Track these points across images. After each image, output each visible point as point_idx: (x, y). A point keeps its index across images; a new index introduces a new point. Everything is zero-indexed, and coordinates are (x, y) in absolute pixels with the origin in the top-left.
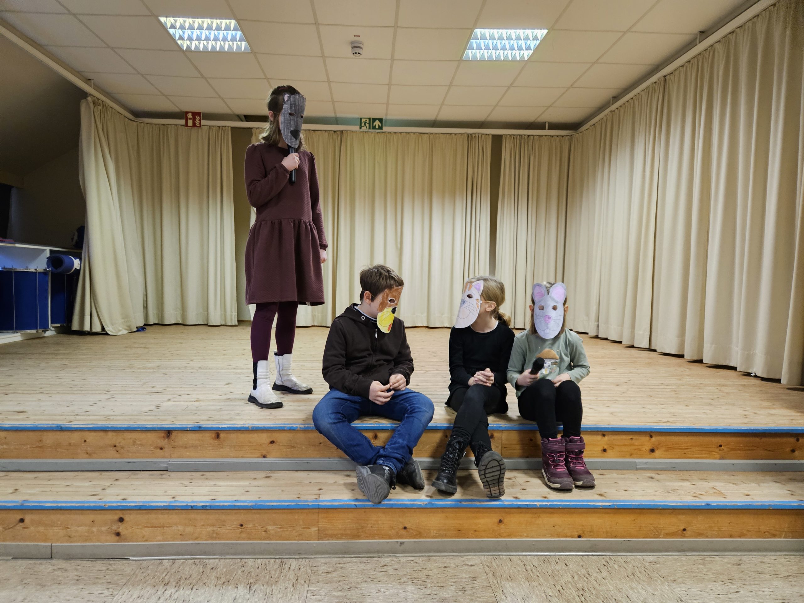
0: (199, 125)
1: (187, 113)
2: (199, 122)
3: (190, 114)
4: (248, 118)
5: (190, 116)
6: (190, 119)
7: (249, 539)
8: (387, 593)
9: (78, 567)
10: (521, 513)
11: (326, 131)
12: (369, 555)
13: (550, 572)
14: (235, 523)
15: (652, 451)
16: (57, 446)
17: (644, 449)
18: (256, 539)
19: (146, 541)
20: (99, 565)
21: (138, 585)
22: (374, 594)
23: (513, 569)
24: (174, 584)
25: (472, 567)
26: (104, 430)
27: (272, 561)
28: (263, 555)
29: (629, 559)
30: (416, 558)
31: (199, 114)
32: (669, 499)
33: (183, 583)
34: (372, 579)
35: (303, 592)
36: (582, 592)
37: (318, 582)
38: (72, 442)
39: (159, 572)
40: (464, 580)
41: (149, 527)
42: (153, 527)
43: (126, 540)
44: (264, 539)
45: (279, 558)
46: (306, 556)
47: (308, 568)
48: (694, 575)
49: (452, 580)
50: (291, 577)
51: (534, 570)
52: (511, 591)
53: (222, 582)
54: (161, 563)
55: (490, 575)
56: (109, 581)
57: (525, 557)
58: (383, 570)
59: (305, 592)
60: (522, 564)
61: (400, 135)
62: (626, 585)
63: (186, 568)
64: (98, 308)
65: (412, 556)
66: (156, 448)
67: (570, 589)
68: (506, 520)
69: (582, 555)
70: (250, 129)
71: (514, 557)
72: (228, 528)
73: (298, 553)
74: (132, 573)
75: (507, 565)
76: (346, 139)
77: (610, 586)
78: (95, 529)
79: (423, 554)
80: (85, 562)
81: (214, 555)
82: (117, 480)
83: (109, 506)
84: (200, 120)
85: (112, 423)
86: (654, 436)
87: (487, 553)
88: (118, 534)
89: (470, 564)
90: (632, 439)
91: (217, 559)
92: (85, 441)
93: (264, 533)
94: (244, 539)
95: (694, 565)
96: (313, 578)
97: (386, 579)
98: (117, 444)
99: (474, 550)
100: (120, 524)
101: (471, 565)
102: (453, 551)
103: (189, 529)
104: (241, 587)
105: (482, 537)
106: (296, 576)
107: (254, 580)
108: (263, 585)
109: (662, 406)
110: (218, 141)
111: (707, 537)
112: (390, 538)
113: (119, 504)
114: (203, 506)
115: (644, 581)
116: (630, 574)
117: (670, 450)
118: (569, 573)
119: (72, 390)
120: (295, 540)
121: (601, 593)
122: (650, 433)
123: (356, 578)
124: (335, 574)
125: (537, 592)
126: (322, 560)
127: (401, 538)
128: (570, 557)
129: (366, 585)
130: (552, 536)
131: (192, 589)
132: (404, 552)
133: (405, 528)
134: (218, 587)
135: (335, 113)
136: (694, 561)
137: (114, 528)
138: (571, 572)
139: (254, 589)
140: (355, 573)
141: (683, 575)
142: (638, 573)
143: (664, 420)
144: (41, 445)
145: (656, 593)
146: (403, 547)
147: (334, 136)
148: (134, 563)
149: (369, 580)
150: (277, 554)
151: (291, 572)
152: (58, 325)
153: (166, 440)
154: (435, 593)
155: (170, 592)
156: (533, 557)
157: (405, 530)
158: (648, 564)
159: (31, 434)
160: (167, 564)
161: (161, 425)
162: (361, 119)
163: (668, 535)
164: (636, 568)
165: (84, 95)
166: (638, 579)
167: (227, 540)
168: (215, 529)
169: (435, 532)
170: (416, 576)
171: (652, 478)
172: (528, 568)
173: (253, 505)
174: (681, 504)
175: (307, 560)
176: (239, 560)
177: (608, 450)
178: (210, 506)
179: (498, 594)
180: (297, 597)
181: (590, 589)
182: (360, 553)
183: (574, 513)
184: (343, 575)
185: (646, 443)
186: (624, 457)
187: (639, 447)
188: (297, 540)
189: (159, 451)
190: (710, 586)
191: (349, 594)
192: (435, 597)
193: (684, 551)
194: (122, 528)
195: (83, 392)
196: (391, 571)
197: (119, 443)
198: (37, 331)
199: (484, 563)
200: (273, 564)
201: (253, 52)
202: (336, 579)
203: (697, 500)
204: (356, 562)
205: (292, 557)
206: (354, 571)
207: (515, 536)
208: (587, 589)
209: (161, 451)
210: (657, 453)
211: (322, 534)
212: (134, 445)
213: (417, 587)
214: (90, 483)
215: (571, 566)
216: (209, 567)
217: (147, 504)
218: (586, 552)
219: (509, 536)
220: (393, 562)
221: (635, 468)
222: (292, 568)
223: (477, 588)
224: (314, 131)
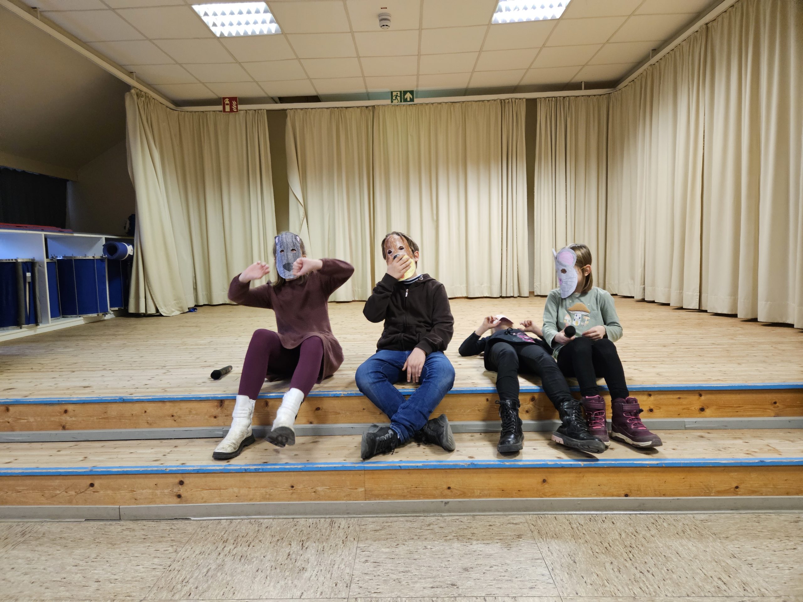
0: (236, 110)
1: (224, 98)
2: (236, 107)
3: (227, 100)
4: (282, 100)
5: (227, 101)
6: (227, 104)
7: (300, 499)
8: (433, 550)
9: (144, 527)
10: (565, 472)
11: (358, 107)
12: (415, 515)
13: (597, 530)
14: (286, 485)
15: (702, 410)
16: (121, 417)
17: (693, 408)
18: (306, 500)
19: (205, 502)
20: (163, 525)
21: (199, 543)
22: (421, 551)
23: (559, 527)
24: (232, 541)
25: (518, 526)
26: (162, 401)
27: (322, 520)
28: (314, 514)
29: (679, 517)
30: (461, 517)
31: (235, 99)
32: (720, 457)
33: (241, 540)
34: (419, 537)
35: (353, 548)
36: (630, 549)
37: (367, 539)
38: (134, 413)
39: (218, 530)
40: (509, 538)
41: (207, 490)
42: (210, 489)
43: (186, 501)
44: (315, 500)
45: (329, 518)
46: (354, 516)
47: (357, 527)
48: (748, 532)
49: (497, 538)
50: (341, 535)
51: (579, 528)
52: (557, 548)
53: (277, 539)
54: (220, 523)
55: (536, 533)
56: (173, 539)
57: (570, 516)
58: (429, 528)
59: (355, 549)
60: (567, 522)
61: (431, 106)
62: (676, 542)
63: (242, 527)
64: (151, 291)
65: (458, 516)
66: (210, 417)
67: (618, 546)
68: (550, 480)
69: (630, 514)
70: (284, 110)
71: (559, 516)
72: (280, 489)
73: (348, 512)
74: (194, 532)
75: (553, 524)
76: (379, 113)
77: (659, 543)
78: (158, 492)
79: (468, 514)
80: (150, 523)
81: (268, 515)
82: (176, 447)
83: (170, 470)
84: (237, 105)
85: (169, 394)
86: (703, 394)
87: (532, 513)
88: (179, 496)
89: (515, 522)
90: (679, 398)
91: (271, 518)
92: (145, 412)
93: (314, 493)
94: (295, 500)
95: (748, 522)
96: (362, 535)
97: (432, 536)
98: (175, 414)
99: (519, 510)
100: (180, 486)
101: (516, 524)
102: (498, 511)
103: (244, 491)
104: (294, 544)
105: (526, 496)
106: (346, 533)
107: (306, 537)
108: (315, 542)
109: (712, 365)
110: (255, 126)
111: (762, 494)
112: (435, 497)
113: (179, 468)
114: (255, 469)
115: (694, 538)
116: (680, 531)
117: (721, 408)
118: (617, 531)
119: (132, 366)
120: (343, 500)
121: (650, 550)
122: (699, 392)
123: (403, 535)
124: (383, 532)
125: (584, 548)
126: (370, 519)
127: (446, 498)
128: (617, 516)
129: (412, 543)
130: (598, 495)
131: (249, 546)
132: (449, 511)
133: (449, 488)
134: (273, 544)
135: (366, 88)
136: (748, 519)
137: (175, 490)
138: (618, 530)
139: (306, 546)
140: (402, 531)
141: (736, 532)
142: (689, 530)
143: (714, 378)
144: (106, 416)
145: (707, 550)
146: (447, 506)
147: (367, 111)
148: (195, 522)
149: (416, 538)
150: (327, 514)
151: (341, 530)
152: (117, 309)
153: (219, 409)
154: (481, 549)
155: (228, 549)
156: (579, 516)
157: (449, 490)
158: (699, 522)
159: (96, 406)
160: (225, 524)
161: (214, 395)
162: (392, 93)
163: (719, 493)
164: (686, 526)
165: (128, 88)
166: (688, 536)
167: (279, 500)
168: (268, 491)
169: (479, 491)
170: (461, 533)
171: (702, 437)
172: (574, 526)
173: (303, 467)
174: (733, 462)
175: (356, 519)
176: (292, 520)
177: (655, 411)
178: (263, 469)
179: (544, 551)
180: (347, 553)
181: (638, 546)
182: (405, 513)
183: (620, 472)
184: (390, 532)
185: (695, 402)
186: (671, 416)
187: (688, 406)
188: (345, 500)
189: (213, 419)
190: (765, 543)
191: (397, 550)
192: (481, 553)
193: (737, 509)
194: (182, 490)
195: (142, 368)
196: (437, 529)
197: (176, 413)
198: (98, 315)
199: (529, 522)
200: (324, 523)
201: (283, 33)
202: (384, 536)
203: (750, 457)
204: (402, 521)
205: (341, 516)
206: (401, 529)
207: (560, 495)
208: (635, 546)
209: (215, 419)
210: (708, 412)
211: (368, 495)
212: (190, 414)
213: (462, 544)
214: (152, 450)
215: (618, 524)
216: (264, 526)
217: (205, 468)
218: (633, 510)
219: (554, 495)
220: (438, 521)
221: (684, 428)
222: (342, 527)
223: (522, 545)
224: (346, 108)
